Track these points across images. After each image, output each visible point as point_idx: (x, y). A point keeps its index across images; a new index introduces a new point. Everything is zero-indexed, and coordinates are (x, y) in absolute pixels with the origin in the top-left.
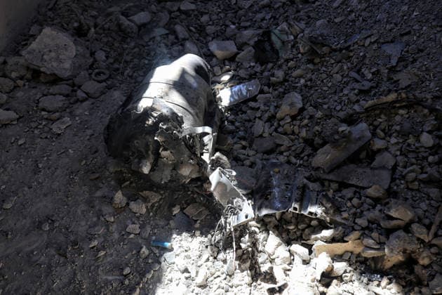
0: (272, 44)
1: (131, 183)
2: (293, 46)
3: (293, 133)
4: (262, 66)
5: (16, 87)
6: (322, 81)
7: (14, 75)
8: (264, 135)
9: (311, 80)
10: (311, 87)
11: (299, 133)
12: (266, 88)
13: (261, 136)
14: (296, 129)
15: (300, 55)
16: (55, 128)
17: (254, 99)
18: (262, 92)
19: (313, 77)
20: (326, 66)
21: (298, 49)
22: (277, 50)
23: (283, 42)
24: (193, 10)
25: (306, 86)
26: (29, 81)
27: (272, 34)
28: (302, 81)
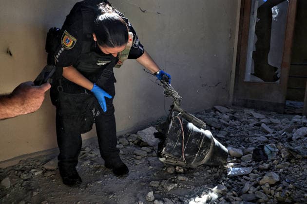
0: (264, 152)
1: (160, 193)
2: (277, 155)
3: (270, 194)
4: (256, 162)
5: (129, 145)
6: (296, 172)
7: (130, 140)
8: (249, 192)
9: (287, 170)
10: (287, 174)
11: (275, 194)
12: (256, 171)
13: (247, 193)
14: (273, 192)
15: (281, 159)
16: (136, 162)
17: (248, 175)
18: (253, 172)
19: (289, 169)
20: (299, 165)
21: (281, 156)
22: (267, 155)
23: (271, 152)
24: (223, 138)
25: (283, 173)
26: (135, 144)
27: (265, 147)
28: (281, 170)
